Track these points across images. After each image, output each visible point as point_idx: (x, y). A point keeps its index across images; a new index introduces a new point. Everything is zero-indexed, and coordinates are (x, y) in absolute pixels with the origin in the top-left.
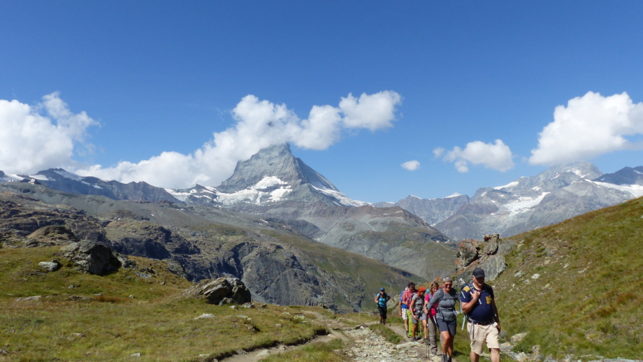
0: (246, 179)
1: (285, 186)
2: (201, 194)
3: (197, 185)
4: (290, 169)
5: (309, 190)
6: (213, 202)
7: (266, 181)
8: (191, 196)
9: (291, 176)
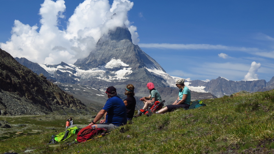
0: (98, 60)
1: (127, 67)
2: (65, 70)
3: (62, 62)
4: (131, 55)
5: (145, 73)
6: (73, 76)
7: (112, 63)
8: (58, 70)
9: (132, 61)
